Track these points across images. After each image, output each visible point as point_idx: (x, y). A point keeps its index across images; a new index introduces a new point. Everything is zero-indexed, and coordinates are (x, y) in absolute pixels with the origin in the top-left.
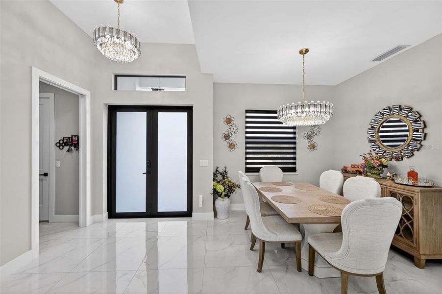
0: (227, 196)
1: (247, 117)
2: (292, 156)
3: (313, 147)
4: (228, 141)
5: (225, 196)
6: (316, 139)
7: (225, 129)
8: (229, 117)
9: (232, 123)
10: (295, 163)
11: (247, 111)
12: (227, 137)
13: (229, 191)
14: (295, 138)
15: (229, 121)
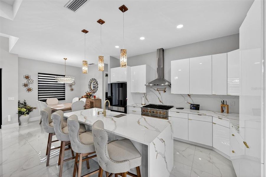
0: (28, 113)
1: (39, 76)
2: (63, 93)
3: (72, 90)
4: (26, 87)
5: (27, 113)
6: (73, 87)
7: (25, 81)
8: (27, 75)
9: (29, 78)
10: (64, 96)
11: (39, 73)
12: (25, 85)
13: (29, 111)
14: (64, 86)
15: (27, 77)
